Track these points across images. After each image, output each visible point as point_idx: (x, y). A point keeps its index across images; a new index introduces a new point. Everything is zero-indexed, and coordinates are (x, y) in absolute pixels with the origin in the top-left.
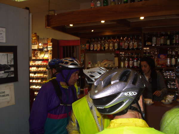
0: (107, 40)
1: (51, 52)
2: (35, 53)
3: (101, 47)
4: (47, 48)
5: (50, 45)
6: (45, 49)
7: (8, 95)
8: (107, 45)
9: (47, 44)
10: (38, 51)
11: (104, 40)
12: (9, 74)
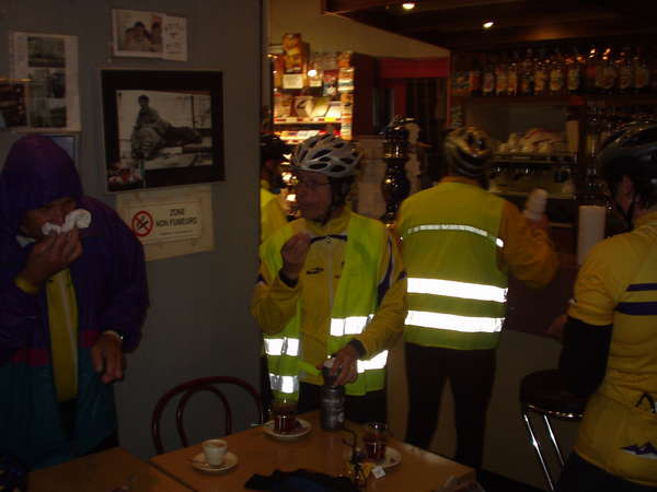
0: (543, 61)
1: (349, 97)
2: (297, 102)
3: (520, 82)
4: (336, 85)
5: (346, 76)
6: (331, 91)
7: (192, 220)
8: (540, 75)
9: (335, 72)
10: (306, 94)
11: (532, 59)
12: (197, 157)
